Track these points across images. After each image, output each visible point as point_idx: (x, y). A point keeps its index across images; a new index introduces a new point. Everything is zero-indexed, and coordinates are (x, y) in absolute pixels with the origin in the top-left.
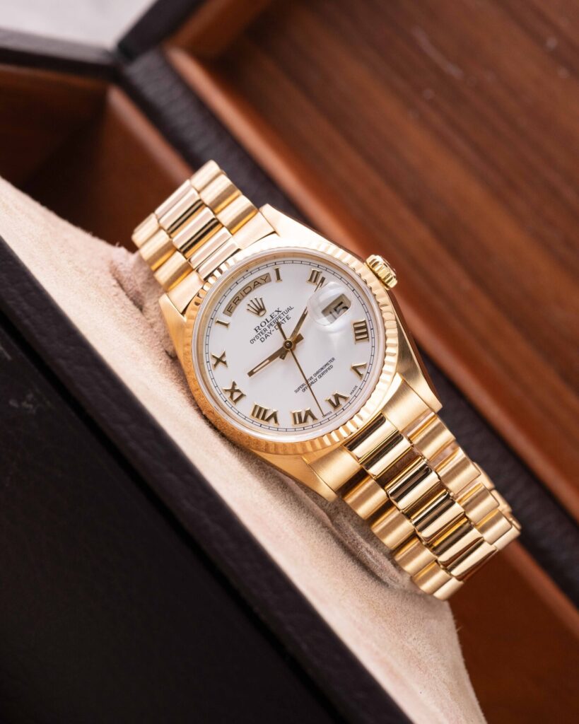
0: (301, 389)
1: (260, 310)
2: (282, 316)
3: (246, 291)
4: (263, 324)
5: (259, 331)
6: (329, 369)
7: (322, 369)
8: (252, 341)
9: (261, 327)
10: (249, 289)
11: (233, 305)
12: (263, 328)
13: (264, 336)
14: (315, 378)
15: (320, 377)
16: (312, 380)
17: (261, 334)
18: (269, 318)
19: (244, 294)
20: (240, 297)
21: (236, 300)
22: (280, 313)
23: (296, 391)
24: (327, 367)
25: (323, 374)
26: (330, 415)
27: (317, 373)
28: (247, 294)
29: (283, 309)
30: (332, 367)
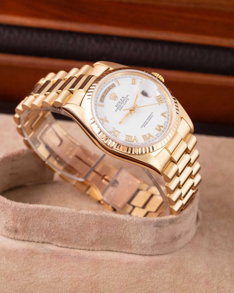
0: (143, 127)
1: (115, 98)
2: (125, 99)
3: (106, 92)
4: (118, 103)
5: (118, 106)
6: (152, 116)
7: (149, 117)
8: (116, 111)
9: (118, 105)
10: (107, 91)
11: (102, 98)
12: (119, 105)
13: (120, 108)
14: (147, 121)
15: (149, 120)
16: (146, 122)
17: (119, 107)
18: (120, 101)
19: (106, 94)
20: (105, 95)
21: (103, 96)
22: (124, 98)
23: (141, 127)
24: (151, 116)
25: (150, 119)
26: (159, 135)
27: (148, 119)
28: (107, 93)
29: (125, 96)
30: (153, 116)
